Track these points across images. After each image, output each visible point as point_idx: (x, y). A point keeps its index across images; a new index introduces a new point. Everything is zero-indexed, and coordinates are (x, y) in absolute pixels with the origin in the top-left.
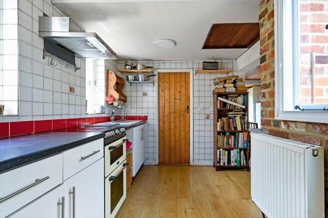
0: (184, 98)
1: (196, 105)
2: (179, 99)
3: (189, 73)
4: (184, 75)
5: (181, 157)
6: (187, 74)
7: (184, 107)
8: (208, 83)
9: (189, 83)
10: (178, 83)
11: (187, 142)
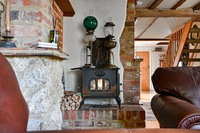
0: (147, 62)
1: (152, 65)
2: (145, 63)
3: (149, 52)
4: (147, 52)
5: (146, 87)
6: (148, 52)
7: (147, 66)
8: (157, 56)
9: (149, 56)
10: (145, 56)
11: (149, 81)
